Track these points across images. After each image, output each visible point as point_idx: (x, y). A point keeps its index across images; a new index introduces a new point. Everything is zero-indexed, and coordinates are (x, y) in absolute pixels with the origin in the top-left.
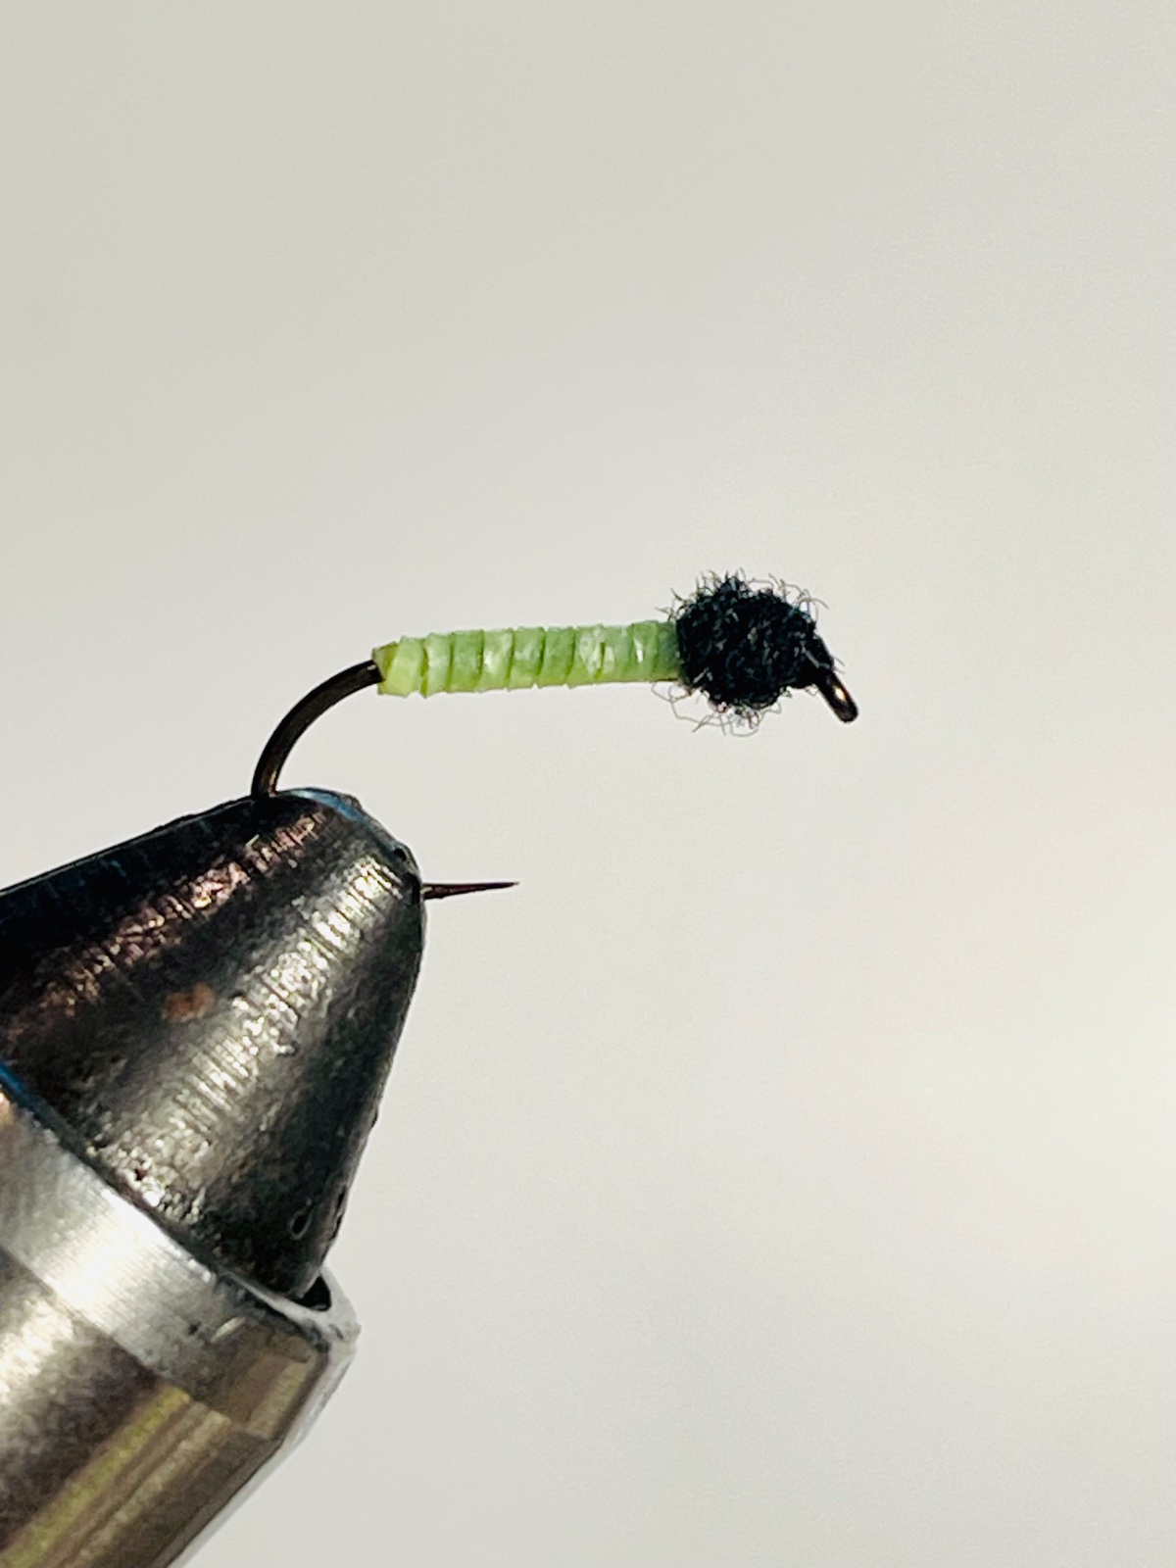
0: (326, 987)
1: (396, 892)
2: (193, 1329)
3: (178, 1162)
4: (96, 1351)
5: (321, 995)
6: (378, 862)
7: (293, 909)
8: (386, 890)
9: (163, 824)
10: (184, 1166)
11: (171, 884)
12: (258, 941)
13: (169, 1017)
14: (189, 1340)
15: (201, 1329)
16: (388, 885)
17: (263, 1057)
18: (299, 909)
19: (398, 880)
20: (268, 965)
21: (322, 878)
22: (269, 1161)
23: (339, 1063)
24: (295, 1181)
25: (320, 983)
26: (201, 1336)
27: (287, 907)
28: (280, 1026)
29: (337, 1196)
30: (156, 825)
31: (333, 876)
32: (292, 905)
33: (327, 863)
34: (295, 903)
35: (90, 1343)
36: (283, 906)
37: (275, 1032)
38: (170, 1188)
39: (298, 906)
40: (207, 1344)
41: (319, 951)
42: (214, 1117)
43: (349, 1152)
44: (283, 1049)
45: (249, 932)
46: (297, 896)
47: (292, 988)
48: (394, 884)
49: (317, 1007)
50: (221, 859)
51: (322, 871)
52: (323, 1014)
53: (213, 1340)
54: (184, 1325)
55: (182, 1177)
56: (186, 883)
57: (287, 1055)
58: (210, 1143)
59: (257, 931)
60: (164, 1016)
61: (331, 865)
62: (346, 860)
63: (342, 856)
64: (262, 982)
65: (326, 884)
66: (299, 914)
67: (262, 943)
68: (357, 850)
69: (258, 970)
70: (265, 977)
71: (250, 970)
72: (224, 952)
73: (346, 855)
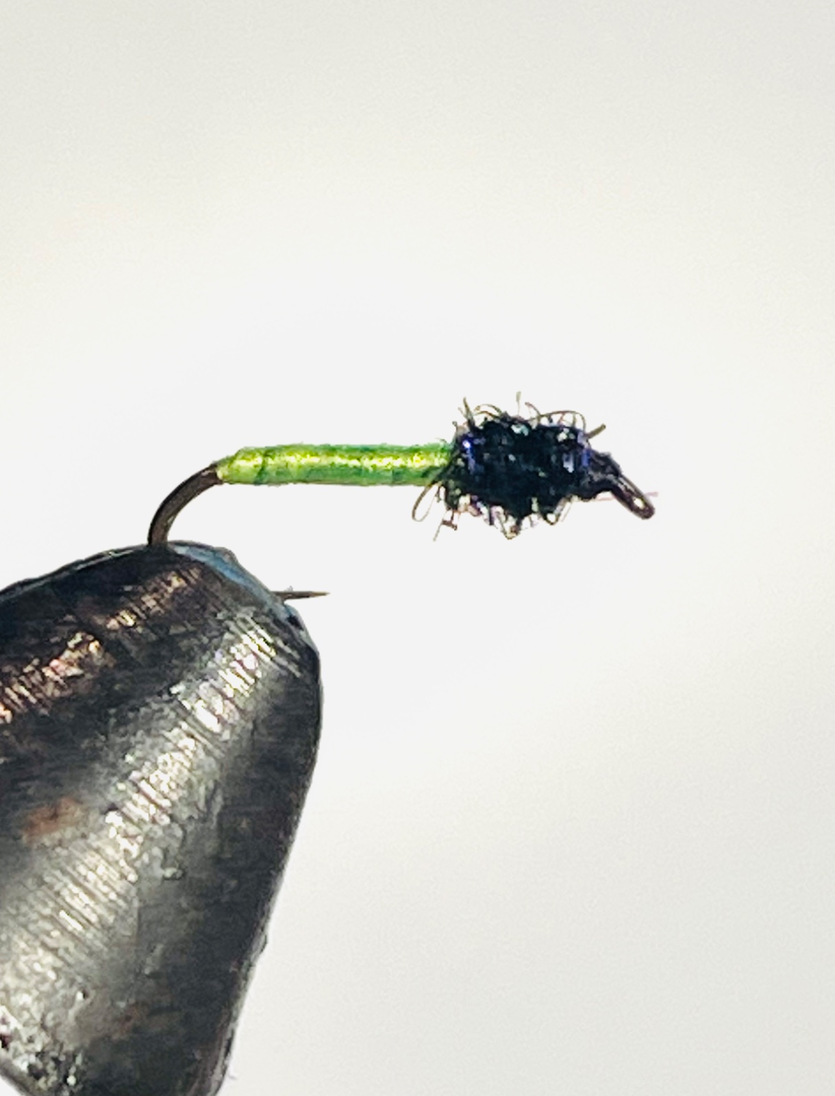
0: (214, 791)
1: (293, 668)
3: (50, 1022)
5: (209, 801)
6: (270, 632)
7: (173, 697)
8: (281, 666)
10: (57, 1025)
11: (20, 672)
12: (133, 740)
13: (30, 842)
16: (284, 662)
17: (145, 886)
18: (180, 698)
19: (296, 655)
20: (145, 770)
21: (205, 658)
22: (156, 1011)
23: (233, 883)
24: (182, 1031)
25: (207, 788)
27: (166, 697)
28: (164, 845)
29: (225, 1043)
31: (218, 655)
32: (170, 693)
33: (211, 639)
34: (174, 690)
36: (160, 694)
37: (157, 851)
38: (40, 1055)
39: (178, 693)
41: (205, 747)
43: (239, 988)
44: (169, 873)
45: (122, 730)
46: (175, 683)
47: (175, 796)
48: (290, 658)
49: (204, 819)
50: (80, 636)
51: (204, 649)
52: (213, 824)
55: (55, 1041)
56: (38, 668)
57: (173, 878)
58: (85, 995)
59: (130, 727)
60: (25, 839)
61: (215, 641)
62: (232, 633)
63: (228, 629)
64: (139, 791)
65: (210, 665)
66: (181, 705)
67: (138, 743)
68: (244, 621)
69: (135, 775)
70: (143, 785)
71: (125, 777)
72: (95, 755)
73: (233, 628)
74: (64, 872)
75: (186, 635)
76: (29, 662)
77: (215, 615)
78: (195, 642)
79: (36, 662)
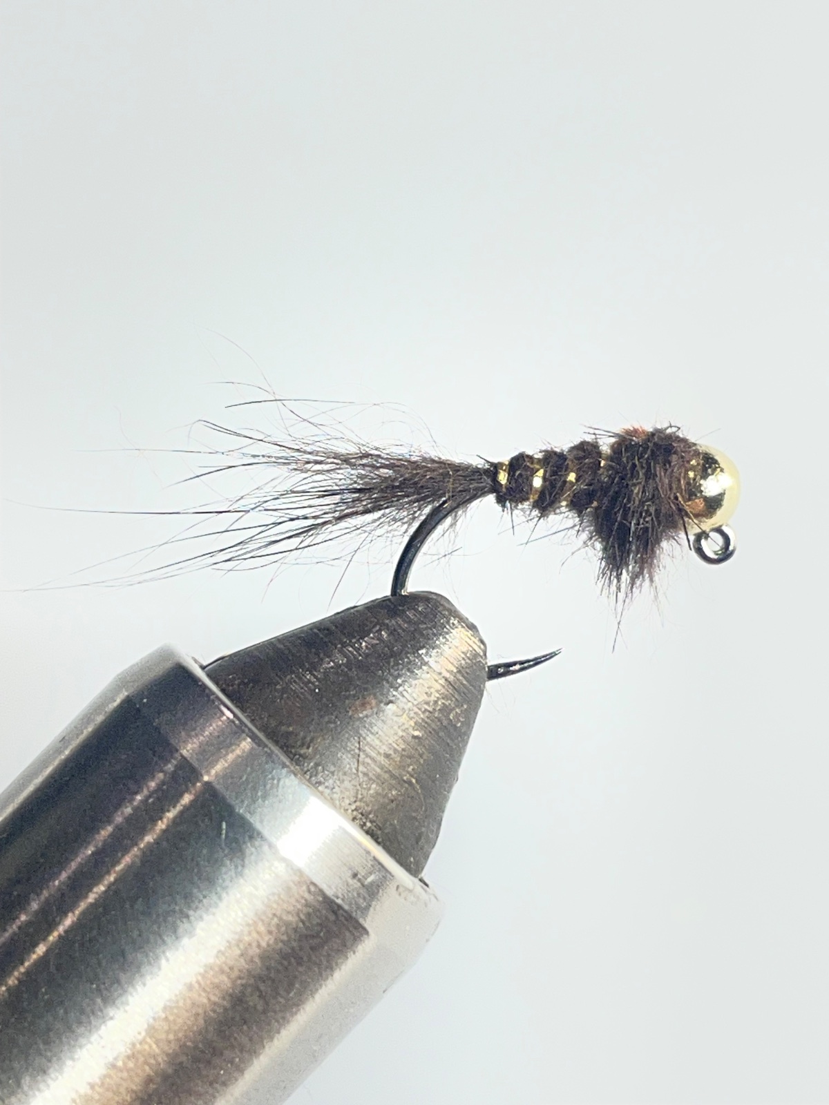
0: (438, 699)
2: (355, 875)
4: (299, 884)
5: (436, 703)
6: (465, 630)
7: (419, 655)
9: (339, 610)
10: (363, 799)
11: (351, 641)
12: (401, 673)
13: (353, 714)
14: (351, 881)
15: (359, 876)
17: (406, 737)
18: (423, 656)
20: (406, 687)
21: (435, 639)
25: (435, 696)
26: (359, 880)
27: (416, 655)
28: (415, 720)
30: (335, 612)
31: (441, 638)
32: (418, 653)
33: (438, 631)
34: (420, 652)
35: (296, 879)
36: (414, 654)
37: (412, 723)
39: (422, 654)
40: (363, 885)
41: (435, 679)
42: (378, 770)
44: (417, 733)
45: (396, 668)
46: (421, 649)
47: (420, 700)
49: (434, 710)
50: (378, 628)
51: (435, 635)
52: (437, 715)
53: (366, 883)
54: (350, 874)
56: (359, 640)
58: (377, 785)
59: (400, 667)
60: (351, 713)
61: (440, 632)
62: (447, 629)
63: (445, 627)
64: (403, 696)
65: (437, 642)
66: (423, 659)
67: (403, 674)
68: (453, 624)
69: (401, 689)
70: (405, 693)
71: (396, 689)
72: (382, 679)
73: (448, 627)
74: (368, 730)
75: (426, 628)
76: (355, 637)
77: (440, 621)
78: (431, 631)
79: (358, 637)
